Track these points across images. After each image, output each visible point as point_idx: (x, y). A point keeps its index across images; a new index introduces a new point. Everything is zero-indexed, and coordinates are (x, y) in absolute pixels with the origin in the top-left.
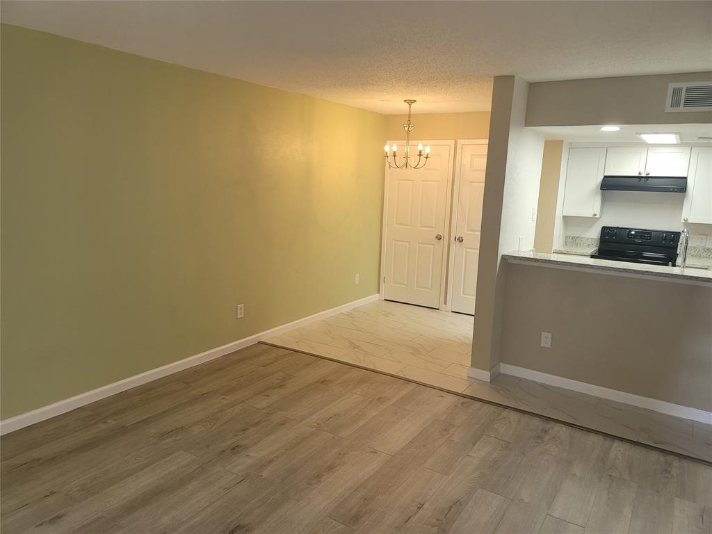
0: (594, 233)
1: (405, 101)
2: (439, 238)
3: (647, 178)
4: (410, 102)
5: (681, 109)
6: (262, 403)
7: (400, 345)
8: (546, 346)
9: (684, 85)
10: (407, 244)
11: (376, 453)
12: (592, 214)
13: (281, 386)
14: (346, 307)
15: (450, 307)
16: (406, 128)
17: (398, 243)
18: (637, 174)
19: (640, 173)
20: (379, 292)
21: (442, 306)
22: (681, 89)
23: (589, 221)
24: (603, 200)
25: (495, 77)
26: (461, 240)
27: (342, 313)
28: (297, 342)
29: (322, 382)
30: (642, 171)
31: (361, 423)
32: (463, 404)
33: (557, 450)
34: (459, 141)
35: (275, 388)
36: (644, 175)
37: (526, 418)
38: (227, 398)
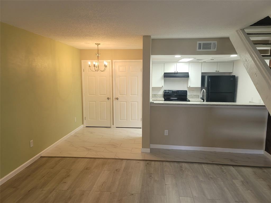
0: (161, 93)
1: (96, 44)
2: (108, 99)
3: (177, 73)
4: (98, 44)
5: (202, 50)
6: (65, 187)
7: (107, 145)
8: (166, 135)
9: (202, 42)
10: (95, 102)
11: (133, 195)
12: (162, 86)
13: (68, 176)
14: (73, 133)
15: (115, 126)
16: (97, 55)
17: (90, 102)
18: (174, 72)
19: (175, 72)
20: (83, 124)
21: (112, 126)
22: (201, 44)
23: (159, 89)
24: (165, 81)
25: (143, 36)
26: (117, 99)
27: (72, 136)
28: (61, 153)
29: (87, 169)
30: (176, 71)
31: (117, 183)
32: (148, 164)
33: (190, 173)
34: (113, 60)
35: (66, 178)
36: (176, 72)
37: (172, 164)
38: (44, 189)
